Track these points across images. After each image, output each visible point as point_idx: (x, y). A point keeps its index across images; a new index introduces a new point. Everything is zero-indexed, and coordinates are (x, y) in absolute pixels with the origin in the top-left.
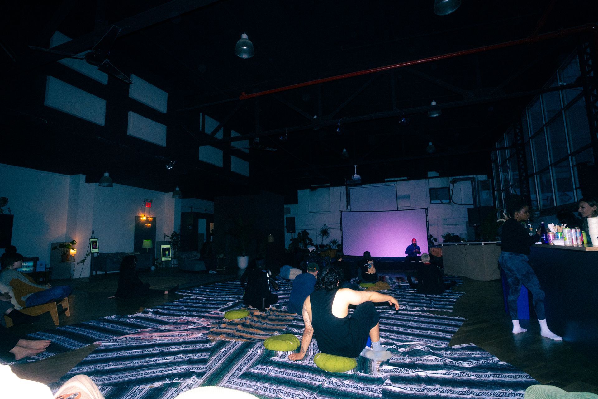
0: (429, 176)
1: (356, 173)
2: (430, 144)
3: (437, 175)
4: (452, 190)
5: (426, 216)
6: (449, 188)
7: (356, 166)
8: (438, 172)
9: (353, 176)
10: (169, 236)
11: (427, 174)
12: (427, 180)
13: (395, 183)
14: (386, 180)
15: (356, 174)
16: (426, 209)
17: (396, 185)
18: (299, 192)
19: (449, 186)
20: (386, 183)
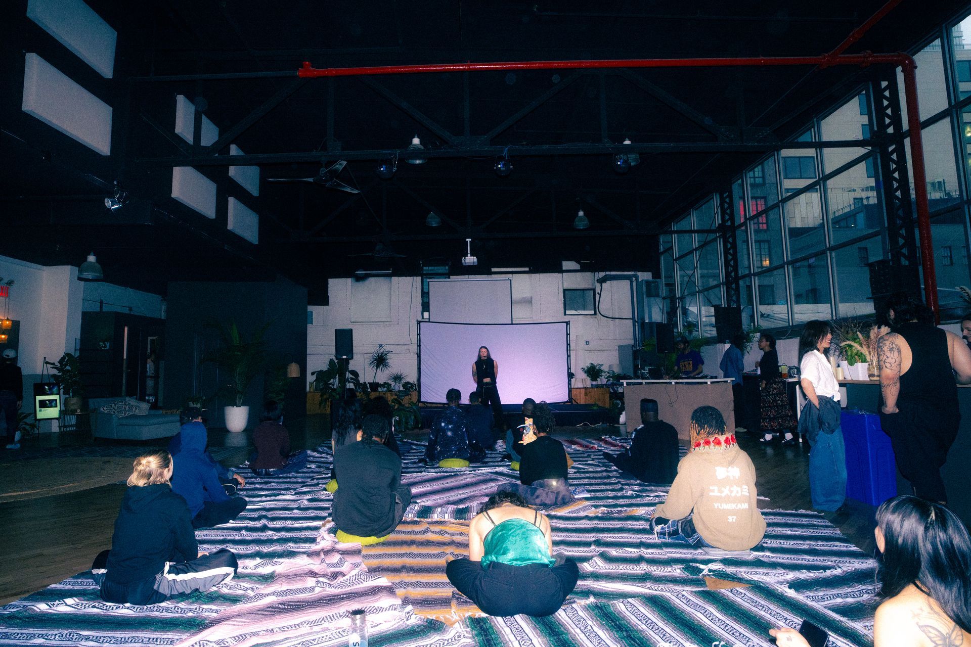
0: (563, 269)
1: (469, 252)
2: (581, 213)
3: (578, 267)
4: (600, 294)
5: (567, 334)
6: (594, 290)
7: (470, 240)
8: (578, 262)
9: (465, 258)
10: (53, 364)
11: (561, 266)
12: (560, 275)
13: (510, 276)
14: (494, 270)
15: (469, 255)
16: (568, 323)
17: (511, 280)
18: (332, 282)
19: (594, 287)
20: (493, 276)
